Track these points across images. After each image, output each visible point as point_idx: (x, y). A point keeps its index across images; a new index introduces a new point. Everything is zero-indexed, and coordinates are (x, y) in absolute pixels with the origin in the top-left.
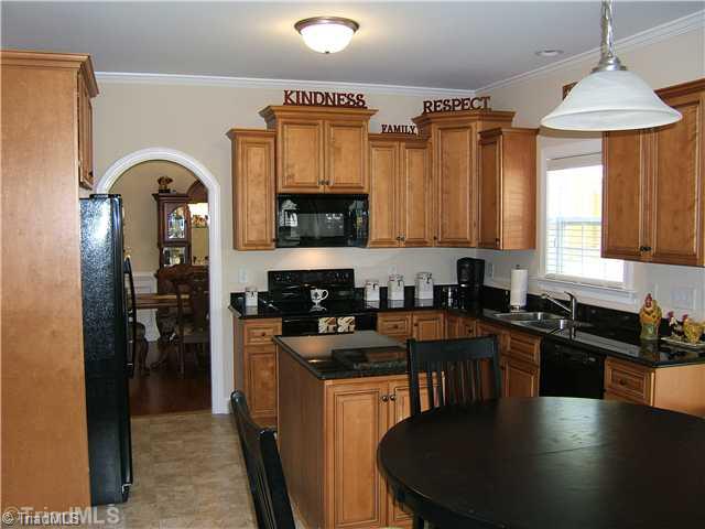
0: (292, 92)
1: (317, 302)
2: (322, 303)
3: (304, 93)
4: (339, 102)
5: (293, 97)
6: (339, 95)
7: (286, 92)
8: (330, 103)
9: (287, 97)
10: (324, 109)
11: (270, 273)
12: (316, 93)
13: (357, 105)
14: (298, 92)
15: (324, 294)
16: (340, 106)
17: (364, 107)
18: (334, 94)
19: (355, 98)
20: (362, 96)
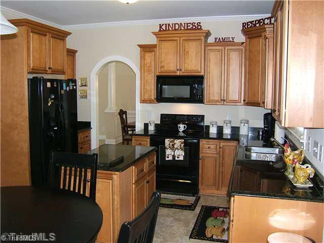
0: (163, 25)
1: (181, 131)
2: (183, 132)
3: (169, 25)
4: (187, 27)
5: (164, 27)
6: (187, 24)
7: (160, 25)
8: (182, 28)
9: (161, 27)
10: (180, 32)
11: (162, 115)
12: (175, 24)
13: (197, 27)
14: (166, 25)
15: (185, 127)
16: (188, 29)
17: (201, 29)
18: (185, 24)
19: (196, 25)
20: (200, 23)
